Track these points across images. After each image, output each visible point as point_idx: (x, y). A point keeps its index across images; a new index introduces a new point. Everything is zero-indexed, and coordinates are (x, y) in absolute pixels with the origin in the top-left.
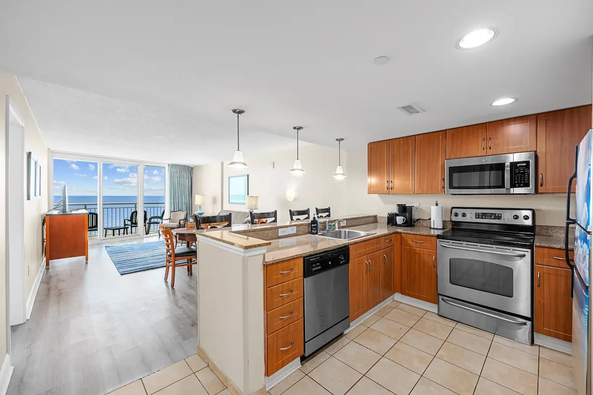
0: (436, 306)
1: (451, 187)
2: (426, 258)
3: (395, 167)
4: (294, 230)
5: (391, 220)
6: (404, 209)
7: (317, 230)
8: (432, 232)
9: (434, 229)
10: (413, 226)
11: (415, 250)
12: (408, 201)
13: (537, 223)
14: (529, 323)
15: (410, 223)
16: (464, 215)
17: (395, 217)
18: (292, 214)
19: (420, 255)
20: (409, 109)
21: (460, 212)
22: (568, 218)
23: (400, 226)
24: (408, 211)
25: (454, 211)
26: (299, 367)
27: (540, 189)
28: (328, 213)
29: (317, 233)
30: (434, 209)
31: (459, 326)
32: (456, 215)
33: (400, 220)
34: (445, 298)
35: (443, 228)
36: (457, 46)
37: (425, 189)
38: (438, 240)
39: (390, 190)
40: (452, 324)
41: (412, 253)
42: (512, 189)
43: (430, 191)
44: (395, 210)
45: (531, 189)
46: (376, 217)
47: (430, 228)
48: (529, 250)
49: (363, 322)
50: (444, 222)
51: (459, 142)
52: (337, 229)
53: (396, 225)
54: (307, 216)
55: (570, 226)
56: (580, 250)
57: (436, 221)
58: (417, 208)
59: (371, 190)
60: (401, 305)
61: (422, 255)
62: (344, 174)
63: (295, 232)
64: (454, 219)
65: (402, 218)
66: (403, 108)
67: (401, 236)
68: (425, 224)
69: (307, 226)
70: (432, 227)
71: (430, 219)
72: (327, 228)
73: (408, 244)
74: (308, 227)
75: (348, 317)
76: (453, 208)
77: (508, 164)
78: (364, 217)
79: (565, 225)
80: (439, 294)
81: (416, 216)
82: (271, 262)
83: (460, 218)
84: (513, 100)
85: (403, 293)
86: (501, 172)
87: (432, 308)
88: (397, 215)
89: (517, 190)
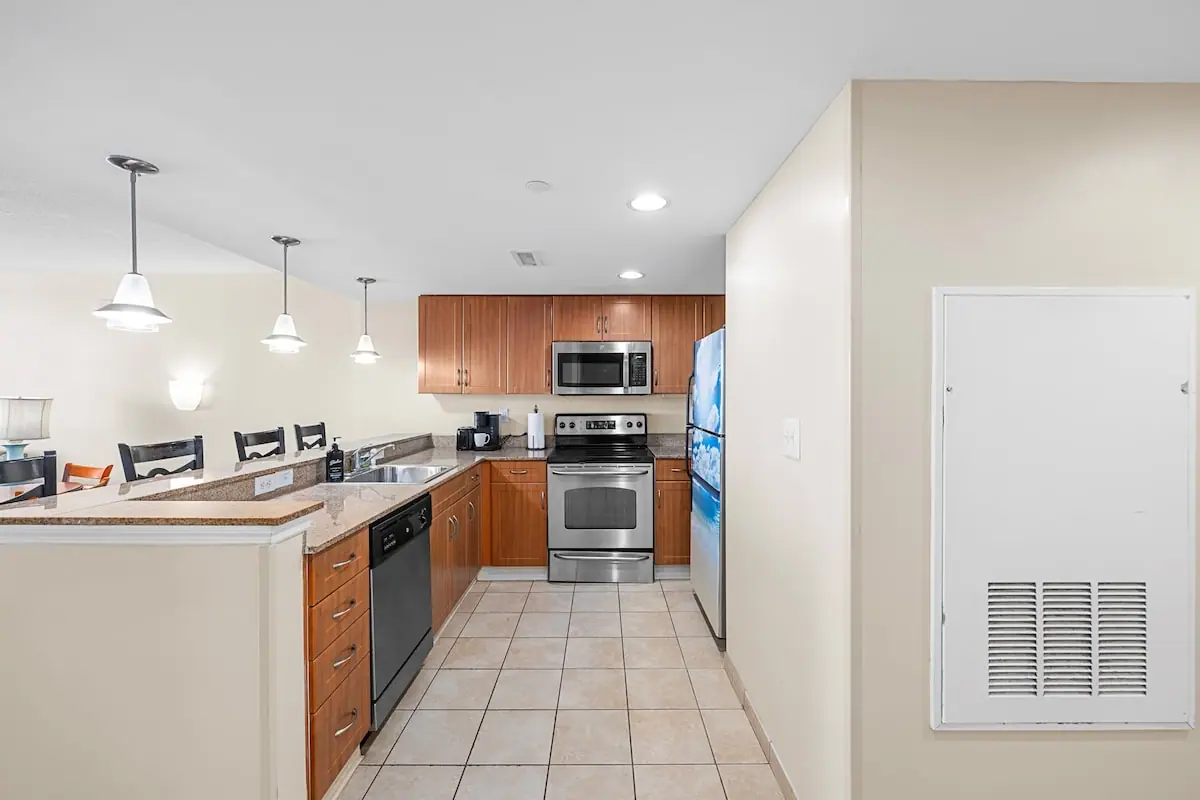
0: (545, 569)
1: (561, 384)
2: (530, 495)
3: (473, 345)
4: (287, 479)
5: (464, 442)
6: (487, 421)
7: (342, 471)
8: (531, 455)
9: (533, 449)
10: (500, 448)
11: (514, 487)
12: (490, 406)
13: (648, 432)
14: (651, 555)
15: (495, 444)
16: (572, 426)
17: (471, 435)
18: (241, 441)
19: (522, 492)
20: (526, 258)
21: (567, 420)
22: (689, 424)
23: (480, 449)
24: (492, 422)
25: (560, 419)
26: (358, 762)
27: (656, 389)
28: (319, 436)
29: (341, 479)
30: (532, 417)
31: (579, 587)
32: (563, 426)
33: (480, 439)
34: (558, 552)
35: (545, 448)
36: (629, 204)
37: (522, 386)
38: (549, 465)
39: (463, 386)
40: (570, 588)
41: (509, 492)
42: (630, 388)
43: (530, 390)
44: (471, 422)
45: (647, 389)
46: (429, 437)
47: (527, 449)
48: (651, 465)
49: (443, 633)
50: (546, 438)
51: (570, 316)
52: (374, 467)
53: (473, 448)
54: (275, 445)
55: (690, 431)
56: (706, 457)
57: (536, 436)
58: (504, 418)
59: (424, 388)
60: (492, 584)
61: (525, 494)
62: (376, 353)
63: (290, 481)
64: (560, 432)
65: (485, 435)
66: (519, 254)
67: (491, 465)
68: (517, 443)
69: (314, 466)
70: (530, 446)
71: (526, 434)
72: (358, 466)
73: (504, 480)
74: (318, 467)
75: (430, 629)
76: (557, 415)
77: (626, 354)
78: (412, 439)
79: (685, 432)
80: (549, 550)
81: (503, 431)
82: (324, 547)
83: (567, 431)
84: (640, 276)
85: (494, 562)
86: (618, 365)
87: (539, 573)
88: (474, 431)
89: (634, 390)
